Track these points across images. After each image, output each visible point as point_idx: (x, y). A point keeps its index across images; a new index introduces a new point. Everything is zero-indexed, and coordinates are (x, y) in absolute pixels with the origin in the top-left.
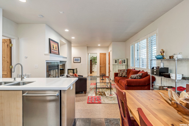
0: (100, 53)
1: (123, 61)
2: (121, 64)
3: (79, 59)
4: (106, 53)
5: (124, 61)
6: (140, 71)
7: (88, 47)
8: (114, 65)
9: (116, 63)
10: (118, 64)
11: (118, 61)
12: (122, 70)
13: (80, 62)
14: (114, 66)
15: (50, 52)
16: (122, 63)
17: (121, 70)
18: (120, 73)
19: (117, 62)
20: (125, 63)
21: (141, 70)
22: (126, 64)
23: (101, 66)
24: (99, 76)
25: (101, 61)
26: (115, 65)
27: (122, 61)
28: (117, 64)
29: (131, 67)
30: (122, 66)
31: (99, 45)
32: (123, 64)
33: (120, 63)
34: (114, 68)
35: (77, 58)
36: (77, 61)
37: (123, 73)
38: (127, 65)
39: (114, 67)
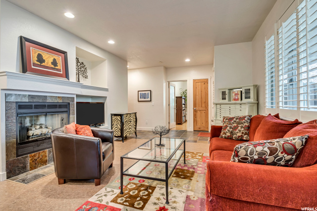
0: (194, 80)
1: (243, 92)
2: (239, 102)
3: (148, 93)
4: (207, 79)
5: (248, 92)
6: (297, 123)
7: (167, 69)
8: (216, 104)
9: (224, 98)
10: (230, 100)
11: (230, 93)
12: (233, 118)
13: (151, 101)
14: (218, 106)
15: (24, 70)
16: (241, 99)
17: (231, 119)
18: (226, 126)
19: (227, 96)
20: (249, 98)
21: (304, 121)
22: (252, 100)
23: (197, 108)
24: (193, 130)
25: (197, 97)
26: (220, 104)
27: (239, 93)
28: (226, 101)
29: (267, 110)
30: (238, 106)
31: (188, 60)
32: (244, 100)
33: (235, 100)
34: (218, 114)
35: (143, 92)
36: (145, 98)
37: (235, 128)
38: (258, 104)
39: (218, 110)
